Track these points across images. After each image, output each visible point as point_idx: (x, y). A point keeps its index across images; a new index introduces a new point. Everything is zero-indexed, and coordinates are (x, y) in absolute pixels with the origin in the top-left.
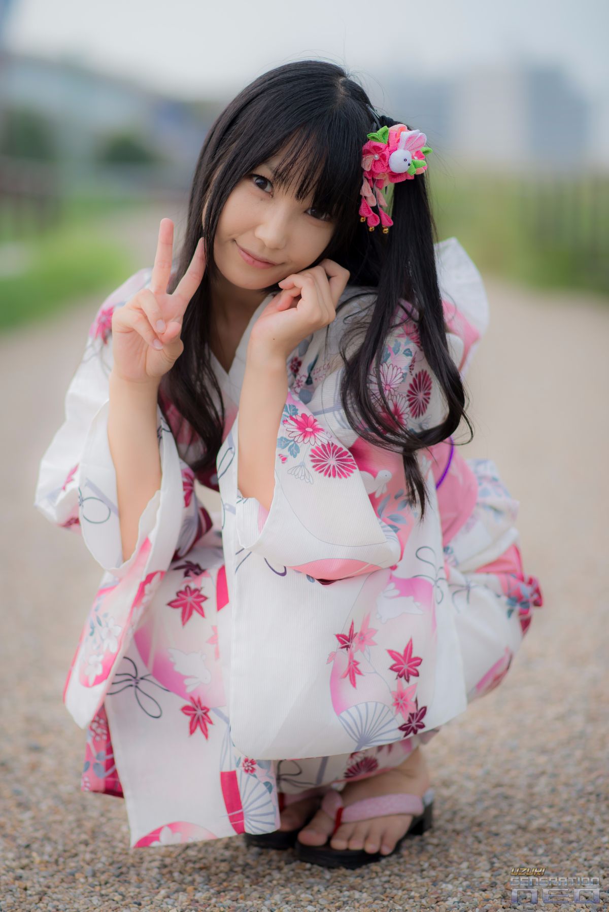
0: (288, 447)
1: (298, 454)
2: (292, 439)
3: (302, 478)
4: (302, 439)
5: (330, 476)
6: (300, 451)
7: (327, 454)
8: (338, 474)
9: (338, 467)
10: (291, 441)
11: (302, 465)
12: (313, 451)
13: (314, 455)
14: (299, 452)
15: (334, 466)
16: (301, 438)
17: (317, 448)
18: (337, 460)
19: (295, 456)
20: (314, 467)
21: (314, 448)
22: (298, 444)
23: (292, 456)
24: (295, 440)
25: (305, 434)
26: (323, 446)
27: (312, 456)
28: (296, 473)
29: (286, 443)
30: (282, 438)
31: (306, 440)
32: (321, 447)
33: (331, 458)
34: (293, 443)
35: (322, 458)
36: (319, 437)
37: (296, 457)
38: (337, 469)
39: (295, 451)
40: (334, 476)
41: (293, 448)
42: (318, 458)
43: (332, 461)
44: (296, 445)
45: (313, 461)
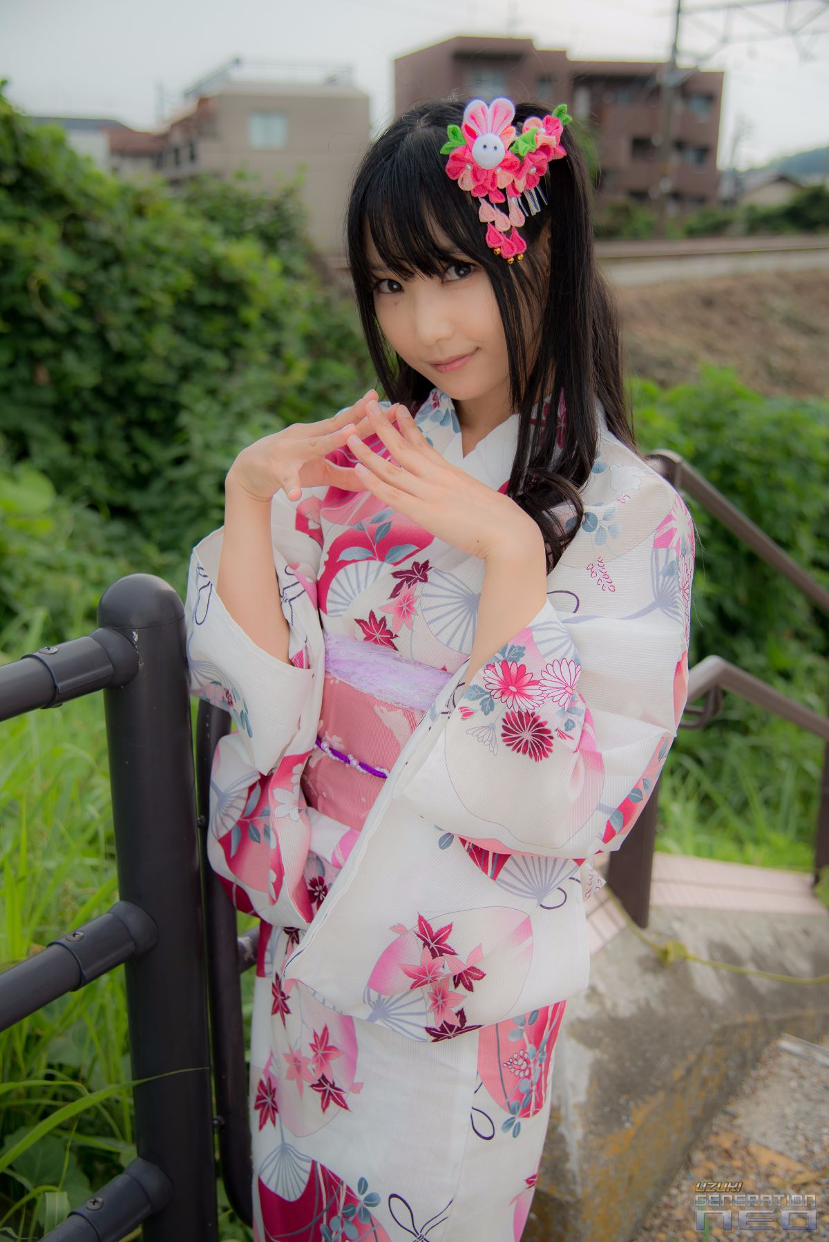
0: (481, 699)
1: (491, 712)
2: (489, 691)
3: (487, 743)
4: (500, 695)
5: (518, 751)
6: (495, 710)
7: (523, 726)
8: (530, 752)
9: (532, 744)
10: (487, 693)
11: (491, 727)
12: (507, 714)
13: (506, 719)
14: (492, 710)
15: (527, 741)
16: (498, 694)
17: (512, 713)
18: (532, 735)
19: (486, 714)
20: (503, 735)
21: (509, 711)
22: (494, 700)
23: (483, 713)
24: (492, 694)
25: (504, 691)
26: (520, 713)
27: (504, 721)
28: (481, 735)
29: (479, 693)
30: (475, 687)
31: (504, 699)
32: (517, 715)
33: (527, 731)
34: (488, 696)
35: (515, 728)
36: (519, 701)
37: (488, 716)
38: (529, 746)
39: (488, 708)
40: (524, 752)
41: (488, 702)
42: (509, 726)
43: (527, 735)
44: (492, 701)
45: (504, 728)
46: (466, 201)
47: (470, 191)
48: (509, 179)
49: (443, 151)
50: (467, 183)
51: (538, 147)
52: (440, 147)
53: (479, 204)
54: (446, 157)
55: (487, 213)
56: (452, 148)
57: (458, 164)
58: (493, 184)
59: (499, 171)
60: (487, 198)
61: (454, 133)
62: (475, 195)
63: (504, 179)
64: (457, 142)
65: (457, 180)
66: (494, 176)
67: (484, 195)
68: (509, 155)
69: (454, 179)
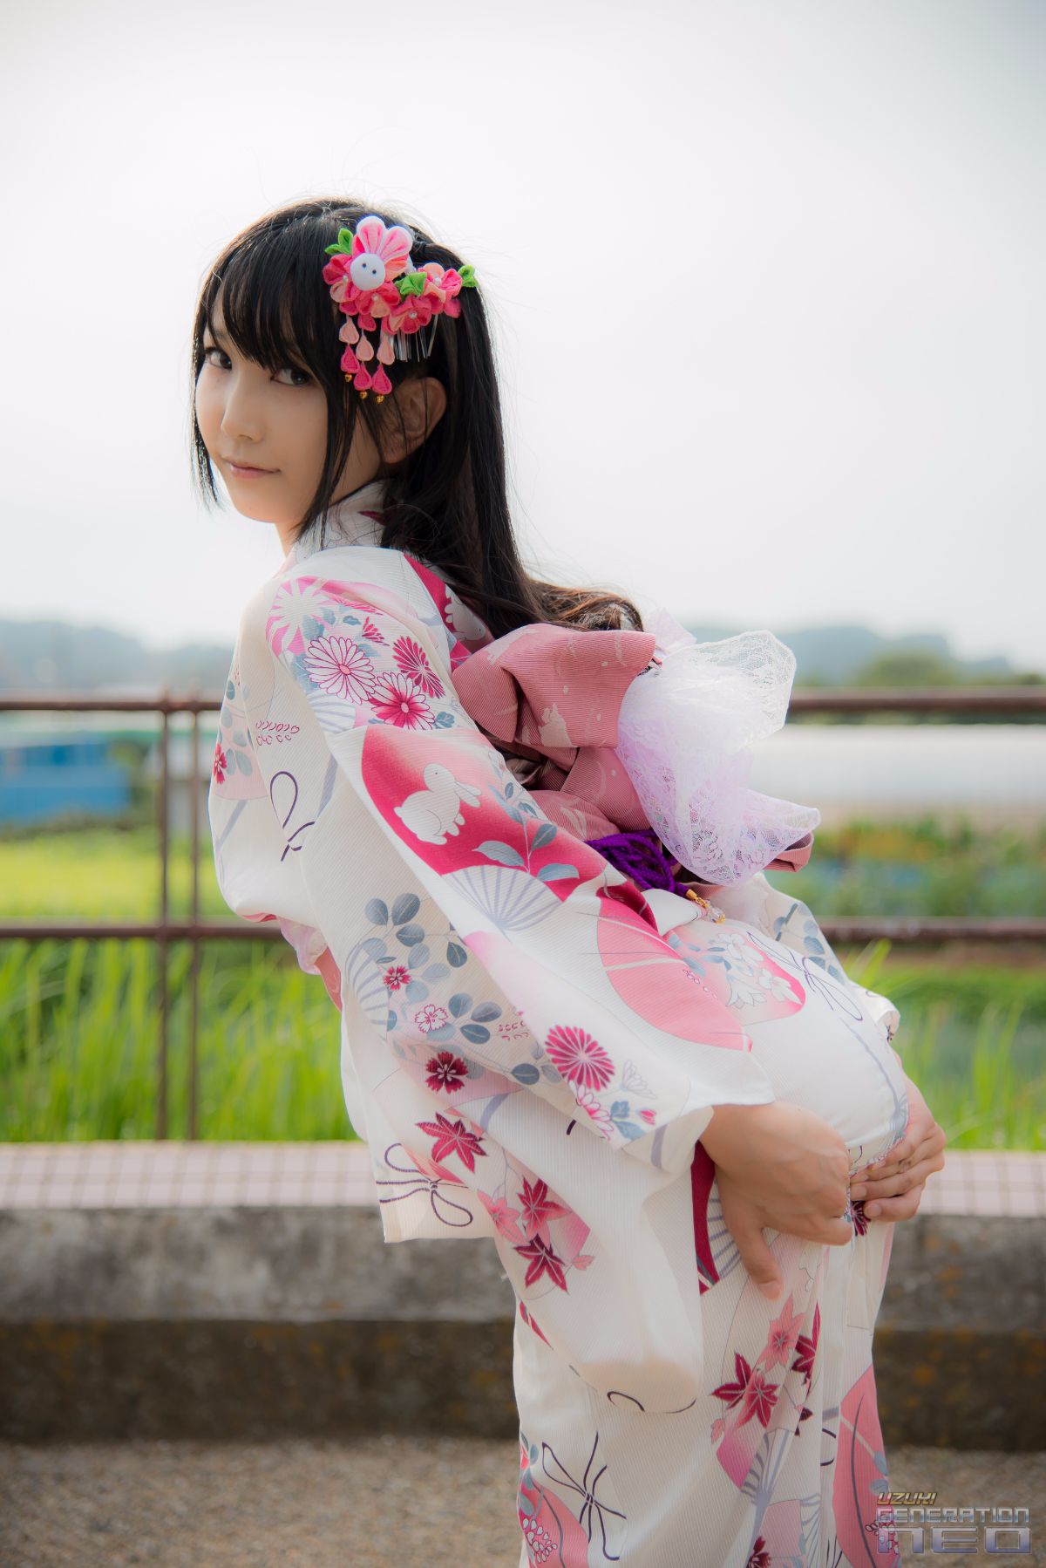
46: (331, 311)
47: (339, 304)
48: (386, 311)
49: (326, 250)
50: (338, 295)
51: (426, 293)
52: (327, 247)
53: (345, 321)
54: (328, 257)
55: (348, 333)
56: (337, 252)
57: (339, 271)
58: (366, 309)
59: (376, 298)
60: (355, 319)
61: (346, 239)
62: (343, 310)
63: (379, 309)
64: (345, 248)
65: (331, 286)
66: (371, 302)
67: (352, 314)
68: (391, 287)
69: (326, 281)
